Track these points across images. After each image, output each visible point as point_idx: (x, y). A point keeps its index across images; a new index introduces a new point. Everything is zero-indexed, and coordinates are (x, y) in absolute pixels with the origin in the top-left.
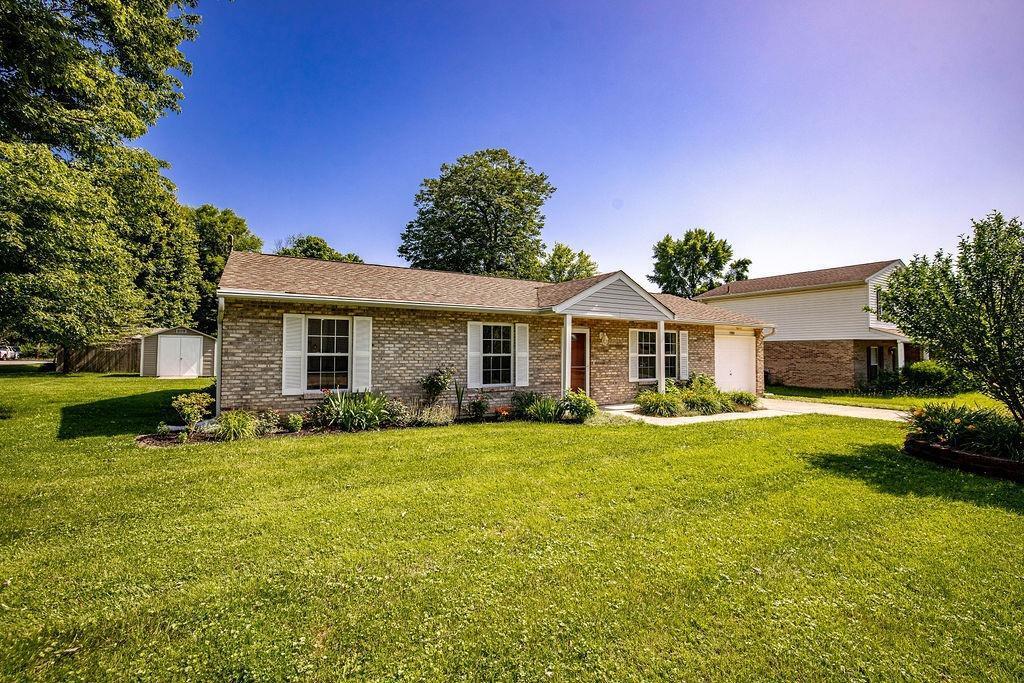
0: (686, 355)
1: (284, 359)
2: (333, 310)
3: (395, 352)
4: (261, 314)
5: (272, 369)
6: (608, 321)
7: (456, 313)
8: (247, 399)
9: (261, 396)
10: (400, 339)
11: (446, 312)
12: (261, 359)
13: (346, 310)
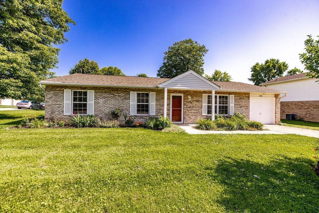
0: (233, 105)
1: (64, 104)
2: (81, 88)
3: (103, 102)
4: (57, 89)
5: (61, 107)
6: (192, 91)
7: (126, 88)
8: (53, 116)
9: (57, 115)
10: (104, 98)
11: (122, 88)
12: (57, 103)
13: (85, 88)
